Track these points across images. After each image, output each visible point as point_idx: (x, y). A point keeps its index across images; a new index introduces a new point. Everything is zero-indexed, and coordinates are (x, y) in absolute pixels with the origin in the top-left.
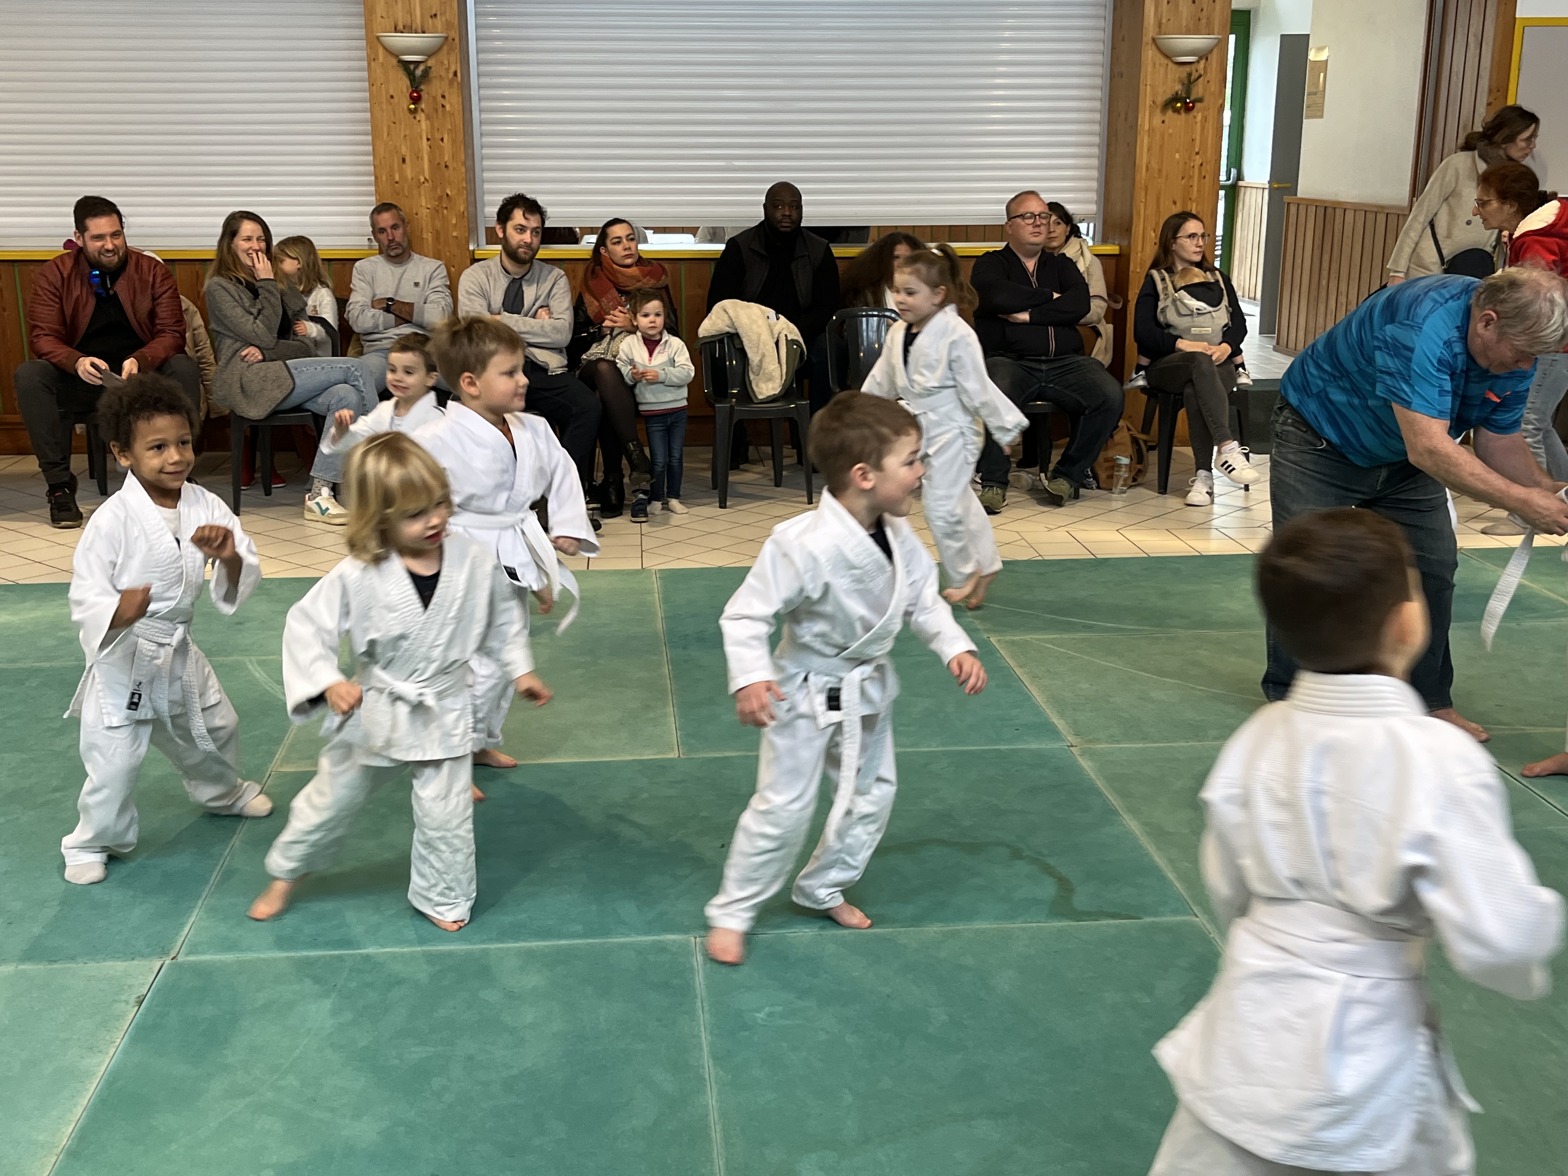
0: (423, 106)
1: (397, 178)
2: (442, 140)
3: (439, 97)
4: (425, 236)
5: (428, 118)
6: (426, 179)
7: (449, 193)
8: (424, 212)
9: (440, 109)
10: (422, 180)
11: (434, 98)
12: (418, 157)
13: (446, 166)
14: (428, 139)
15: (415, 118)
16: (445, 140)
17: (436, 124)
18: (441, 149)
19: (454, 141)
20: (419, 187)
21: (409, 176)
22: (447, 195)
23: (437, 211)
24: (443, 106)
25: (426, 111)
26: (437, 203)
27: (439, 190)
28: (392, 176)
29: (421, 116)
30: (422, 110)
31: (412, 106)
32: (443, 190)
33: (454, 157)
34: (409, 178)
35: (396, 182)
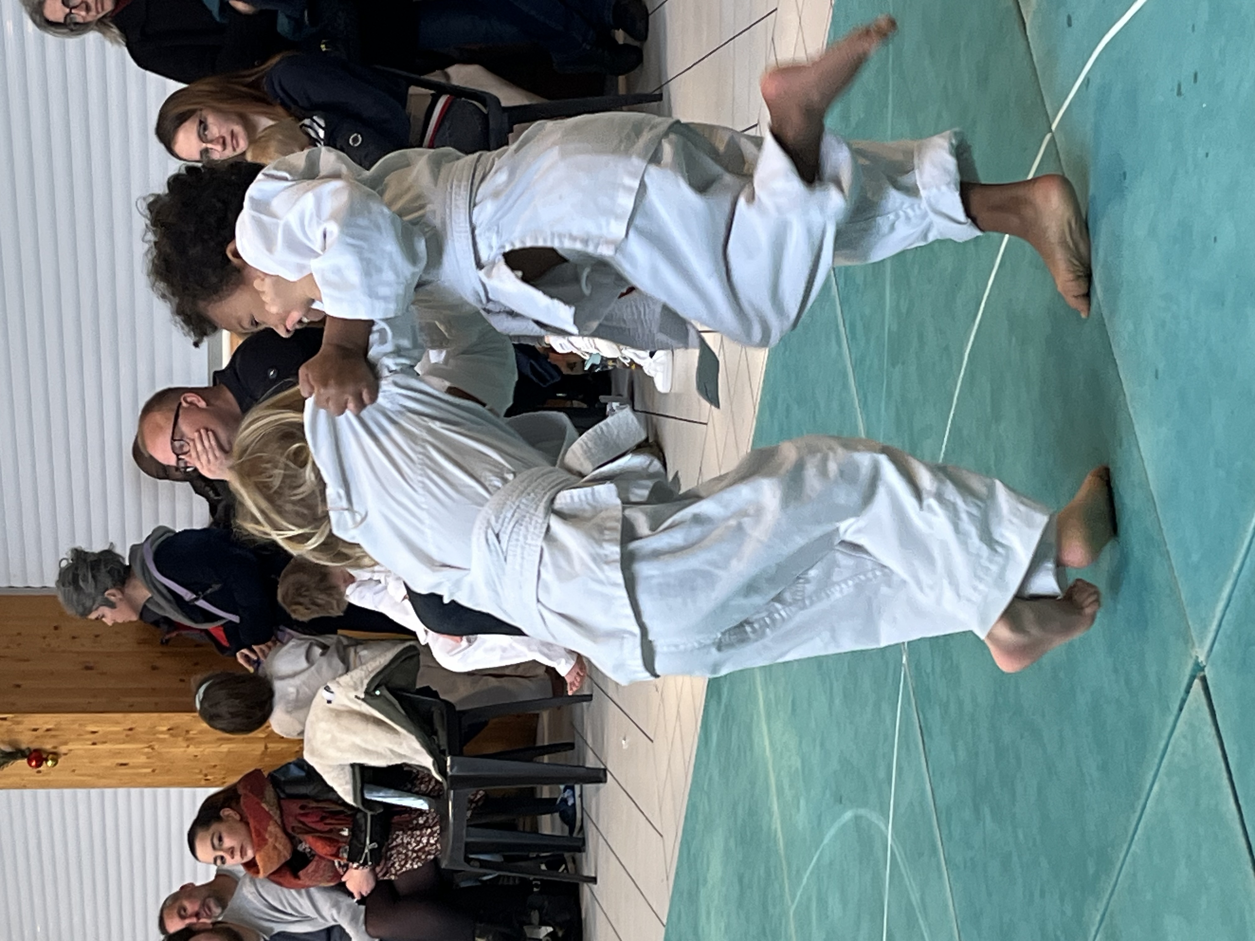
0: (48, 747)
1: (149, 770)
2: (94, 732)
3: (35, 733)
4: (225, 750)
5: (66, 743)
6: (149, 747)
7: (165, 729)
8: (192, 750)
9: (53, 733)
10: (150, 750)
11: (37, 737)
12: (118, 753)
13: (131, 729)
14: (94, 744)
15: (65, 754)
16: (94, 729)
17: (73, 737)
18: (106, 734)
19: (94, 722)
20: (160, 753)
21: (143, 759)
22: (169, 729)
23: (192, 739)
24: (48, 730)
25: (55, 745)
26: (180, 739)
27: (162, 736)
28: (145, 775)
29: (63, 749)
30: (55, 747)
31: (50, 763)
32: (162, 733)
33: (117, 723)
34: (147, 761)
35: (154, 771)
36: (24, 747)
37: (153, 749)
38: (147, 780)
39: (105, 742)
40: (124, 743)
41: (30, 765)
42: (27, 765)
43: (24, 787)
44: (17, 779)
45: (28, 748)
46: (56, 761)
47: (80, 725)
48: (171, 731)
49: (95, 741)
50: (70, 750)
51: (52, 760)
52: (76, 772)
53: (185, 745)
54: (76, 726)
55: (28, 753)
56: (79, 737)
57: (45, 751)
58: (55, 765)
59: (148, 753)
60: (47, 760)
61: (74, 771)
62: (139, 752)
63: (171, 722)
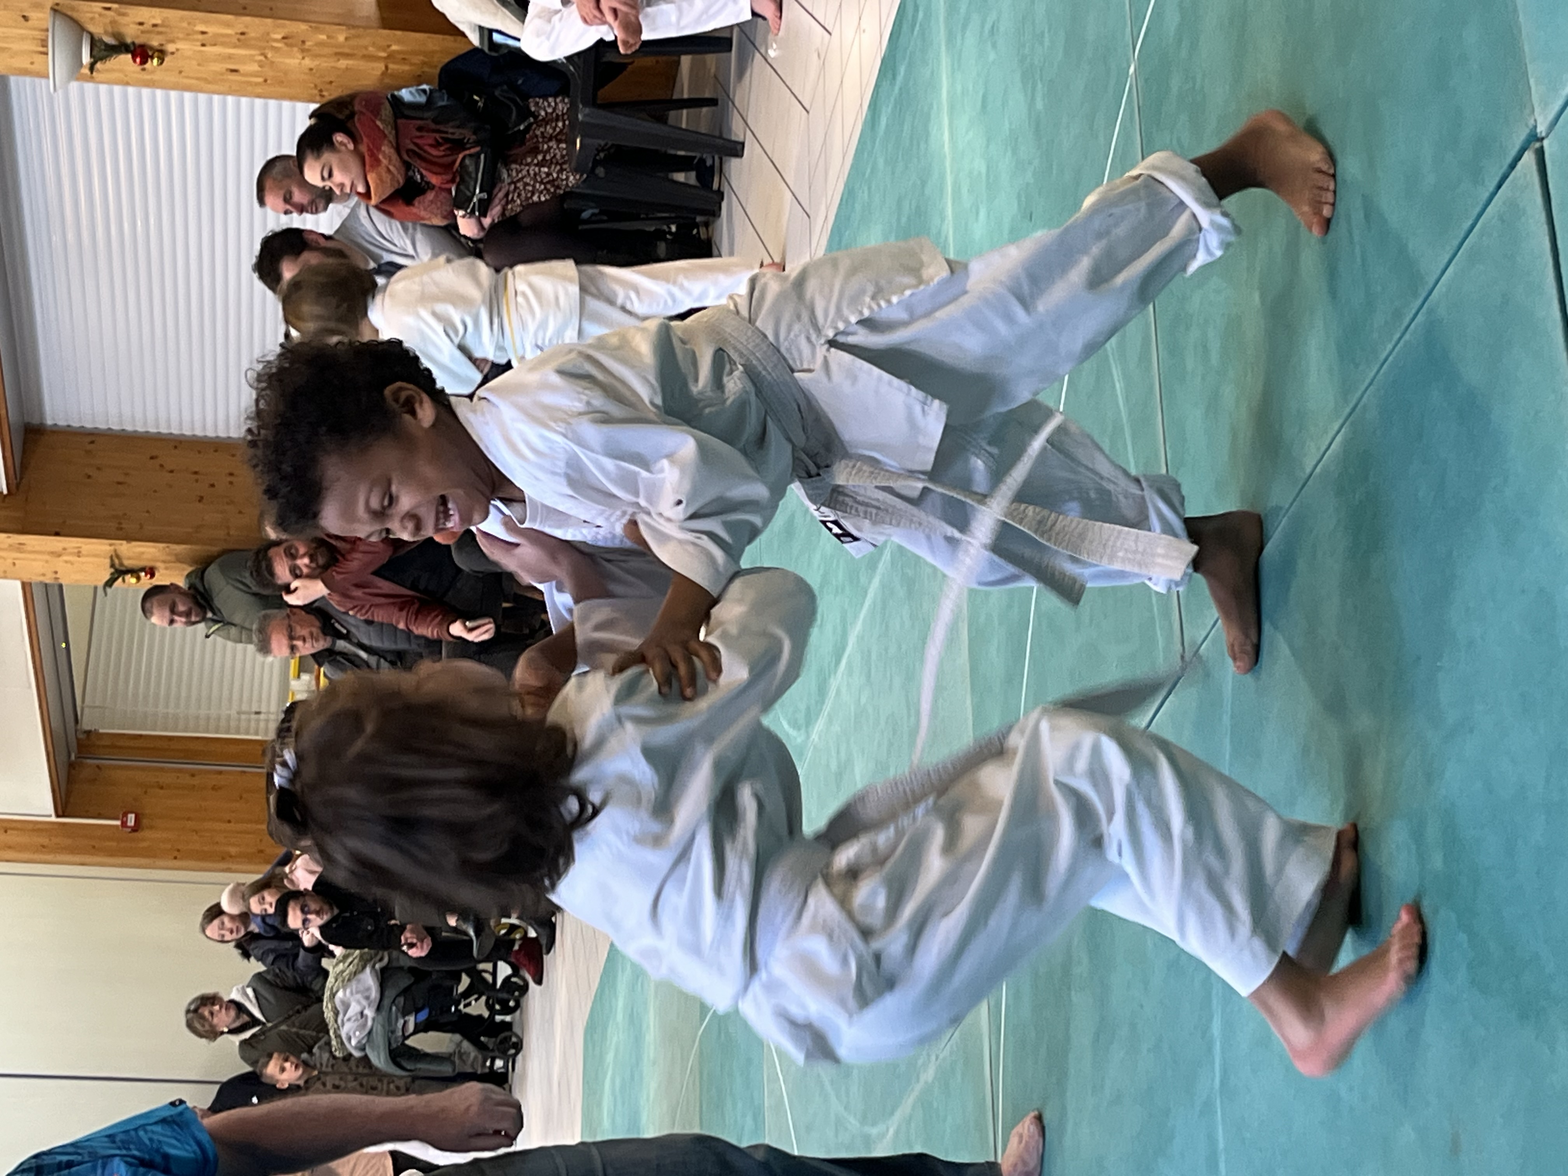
0: (155, 43)
1: (261, 80)
2: (203, 33)
3: (141, 27)
4: (344, 66)
5: (172, 41)
6: (262, 54)
7: (279, 36)
9: (159, 29)
10: (262, 58)
11: (143, 32)
12: (230, 57)
13: (243, 34)
14: (203, 45)
15: (173, 53)
16: (204, 29)
17: (181, 35)
18: (216, 35)
19: (205, 22)
20: (272, 63)
21: (255, 67)
22: (284, 38)
23: (308, 50)
24: (155, 25)
25: (162, 42)
26: (295, 49)
27: (276, 44)
28: (257, 84)
29: (170, 48)
30: (162, 45)
31: (155, 61)
32: (276, 40)
33: (228, 25)
34: (259, 69)
35: (266, 81)
36: (129, 41)
37: (266, 57)
38: (259, 90)
39: (215, 45)
40: (235, 47)
41: (135, 61)
42: (131, 61)
43: (127, 84)
44: (121, 75)
45: (133, 43)
46: (161, 61)
47: (189, 24)
48: (286, 41)
49: (204, 42)
50: (178, 50)
51: (159, 58)
52: (183, 74)
53: (300, 57)
54: (185, 25)
55: (132, 48)
56: (188, 36)
57: (151, 48)
58: (161, 63)
59: (260, 61)
60: (152, 58)
61: (180, 72)
62: (251, 58)
63: (286, 30)
